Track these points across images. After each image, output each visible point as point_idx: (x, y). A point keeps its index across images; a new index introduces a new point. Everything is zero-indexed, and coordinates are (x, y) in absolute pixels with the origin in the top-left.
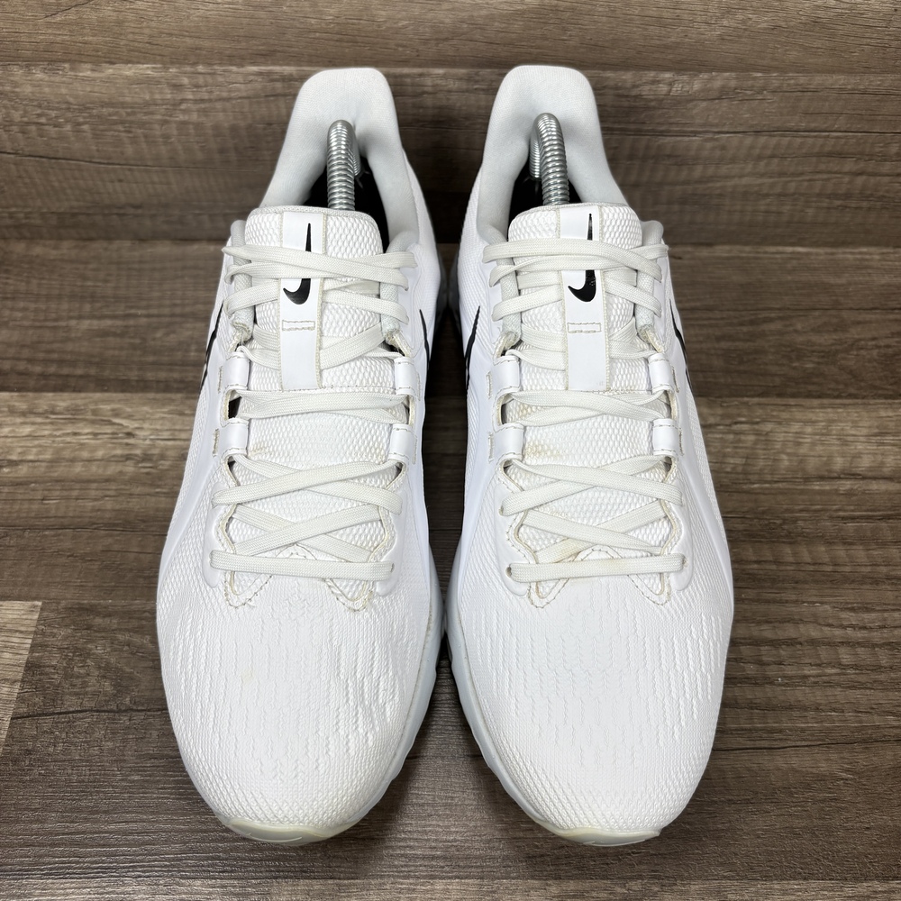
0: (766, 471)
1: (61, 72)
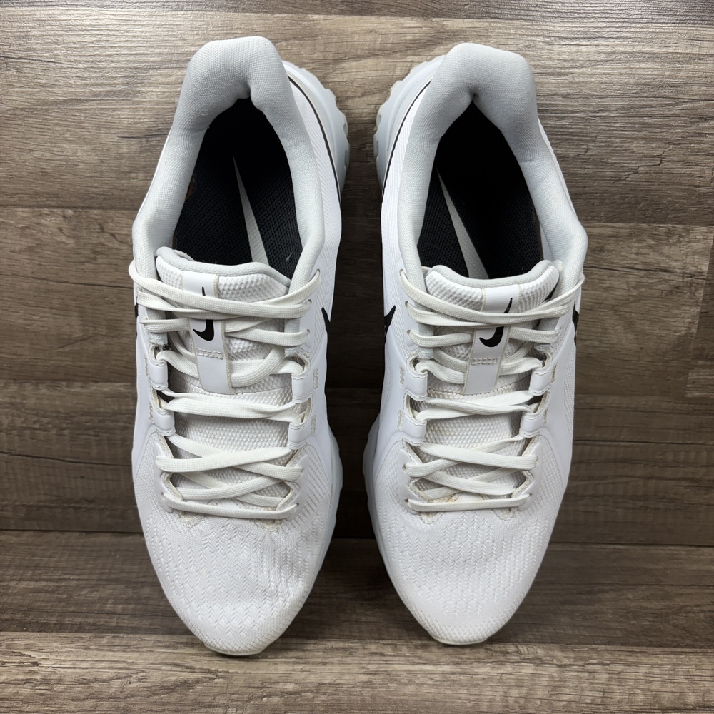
0: (623, 703)
1: (59, 389)
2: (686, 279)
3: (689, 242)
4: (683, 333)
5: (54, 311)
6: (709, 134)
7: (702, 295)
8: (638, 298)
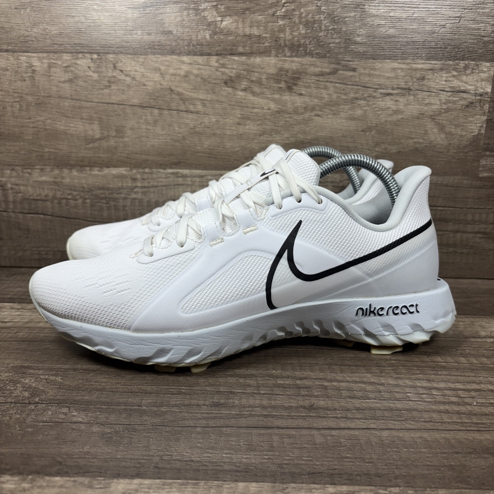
1: (84, 172)
2: (477, 98)
3: (478, 73)
4: (476, 133)
5: (84, 121)
6: (489, 3)
7: (487, 108)
8: (448, 110)
